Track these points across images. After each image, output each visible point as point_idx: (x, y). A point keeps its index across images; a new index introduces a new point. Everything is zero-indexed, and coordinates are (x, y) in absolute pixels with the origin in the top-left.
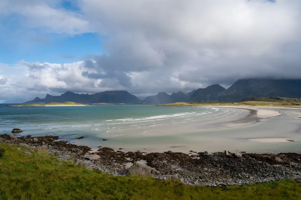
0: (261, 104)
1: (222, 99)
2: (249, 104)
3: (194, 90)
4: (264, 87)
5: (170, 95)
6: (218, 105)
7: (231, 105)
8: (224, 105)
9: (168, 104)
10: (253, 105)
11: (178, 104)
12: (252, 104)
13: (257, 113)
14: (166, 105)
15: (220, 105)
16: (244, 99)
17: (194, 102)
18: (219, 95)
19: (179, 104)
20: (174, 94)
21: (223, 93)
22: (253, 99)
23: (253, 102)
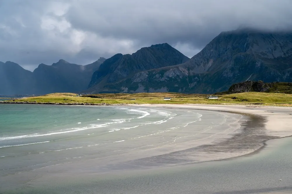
0: (276, 101)
1: (176, 85)
2: (246, 100)
3: (101, 59)
4: (285, 54)
5: (32, 71)
6: (167, 102)
7: (200, 103)
8: (183, 103)
9: (25, 98)
10: (258, 102)
11: (55, 99)
12: (253, 100)
13: (266, 123)
14: (18, 100)
15: (172, 102)
16: (234, 86)
17: (100, 93)
18: (171, 74)
19: (59, 99)
20: (42, 68)
21: (180, 68)
22: (256, 87)
23: (257, 95)
